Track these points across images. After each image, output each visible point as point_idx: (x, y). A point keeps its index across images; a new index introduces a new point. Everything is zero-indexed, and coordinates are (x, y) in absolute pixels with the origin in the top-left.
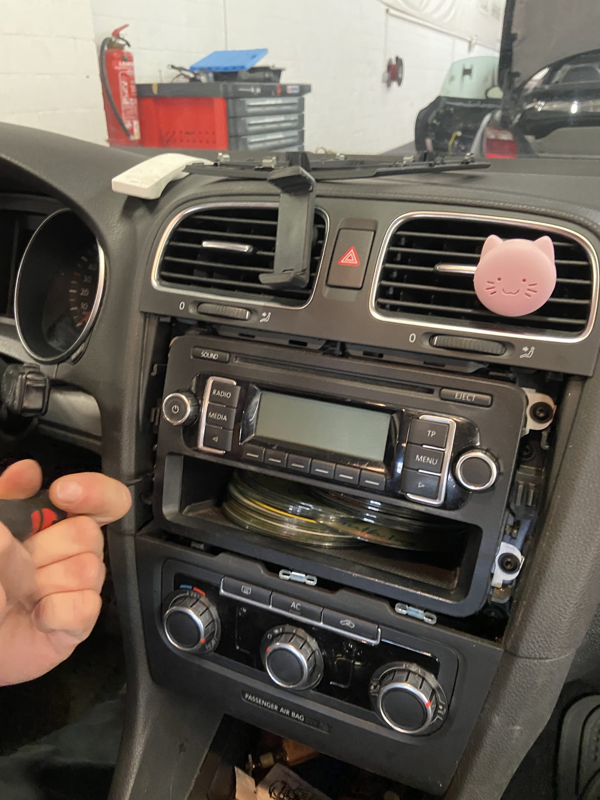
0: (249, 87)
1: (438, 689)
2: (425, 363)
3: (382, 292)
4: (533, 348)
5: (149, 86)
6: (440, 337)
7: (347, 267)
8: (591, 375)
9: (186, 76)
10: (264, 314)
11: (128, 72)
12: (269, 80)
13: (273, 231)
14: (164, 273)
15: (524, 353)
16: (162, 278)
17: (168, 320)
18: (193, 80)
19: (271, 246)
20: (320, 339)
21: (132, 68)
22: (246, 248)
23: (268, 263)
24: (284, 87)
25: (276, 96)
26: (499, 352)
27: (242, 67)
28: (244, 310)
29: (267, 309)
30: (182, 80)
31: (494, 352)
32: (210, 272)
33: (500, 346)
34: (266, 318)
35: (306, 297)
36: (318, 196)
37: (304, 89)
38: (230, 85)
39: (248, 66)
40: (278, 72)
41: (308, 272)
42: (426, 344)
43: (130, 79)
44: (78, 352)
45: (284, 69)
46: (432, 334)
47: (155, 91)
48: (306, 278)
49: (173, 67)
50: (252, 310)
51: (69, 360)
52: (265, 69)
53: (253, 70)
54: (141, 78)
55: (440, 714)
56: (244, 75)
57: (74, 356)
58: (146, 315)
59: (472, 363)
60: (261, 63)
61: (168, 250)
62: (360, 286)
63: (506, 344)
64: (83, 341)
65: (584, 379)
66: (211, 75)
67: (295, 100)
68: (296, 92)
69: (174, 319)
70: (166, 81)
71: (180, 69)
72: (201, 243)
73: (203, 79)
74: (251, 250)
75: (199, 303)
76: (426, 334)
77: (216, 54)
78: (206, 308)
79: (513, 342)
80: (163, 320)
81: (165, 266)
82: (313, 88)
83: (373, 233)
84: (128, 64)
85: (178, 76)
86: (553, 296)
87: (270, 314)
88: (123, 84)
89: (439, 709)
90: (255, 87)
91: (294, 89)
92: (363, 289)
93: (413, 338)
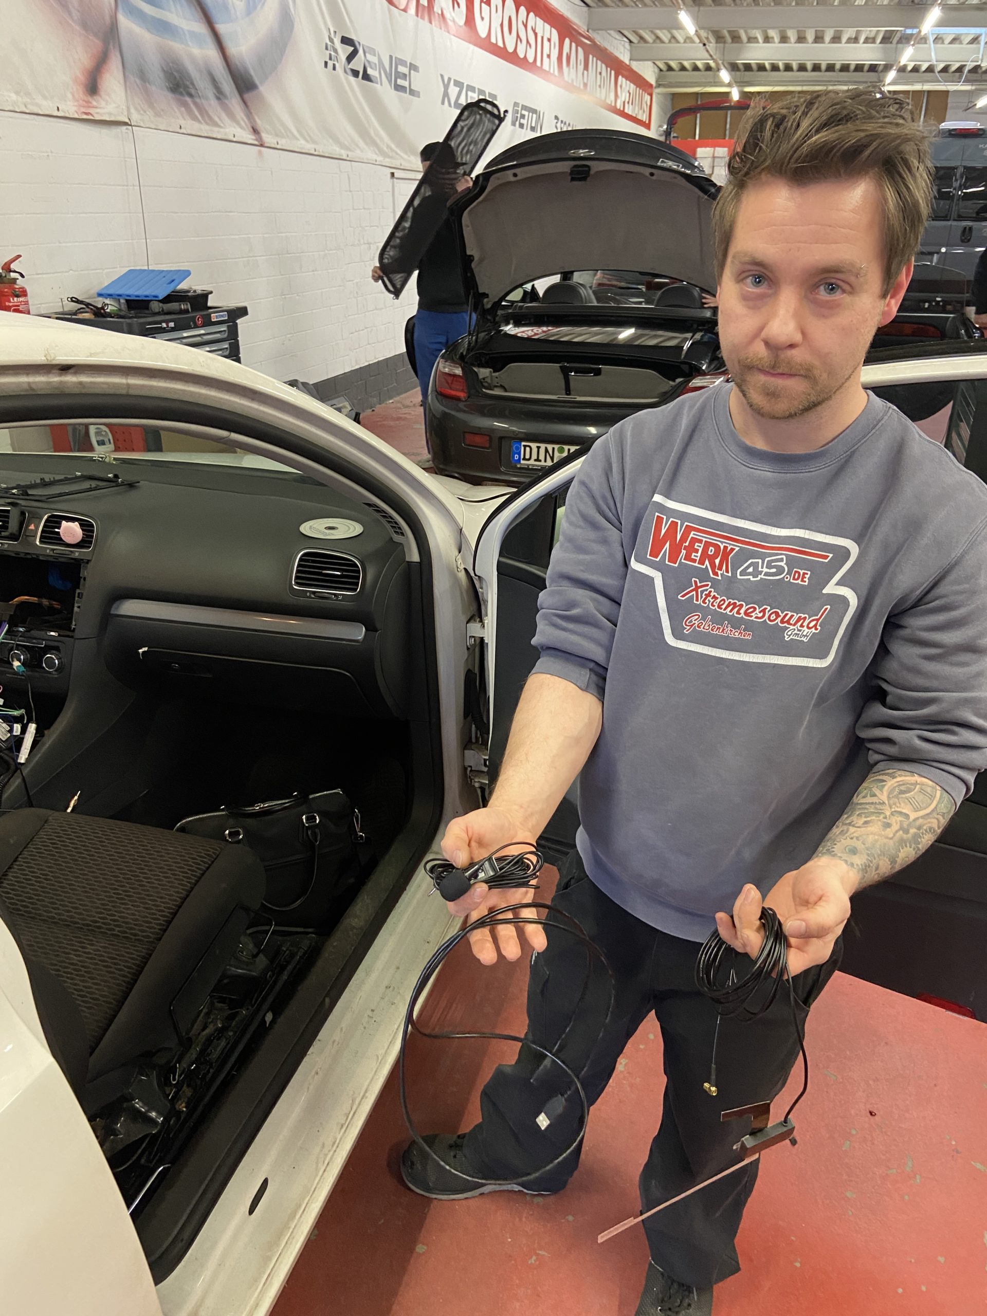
0: (160, 323)
2: (53, 558)
3: (42, 538)
4: (76, 553)
6: (56, 550)
7: (32, 530)
8: (91, 559)
9: (90, 310)
10: (6, 545)
11: (22, 308)
12: (185, 312)
13: (8, 517)
19: (8, 522)
23: (7, 528)
24: (208, 316)
25: (196, 327)
26: (72, 554)
27: (156, 296)
31: (69, 554)
35: (19, 540)
37: (238, 313)
38: (135, 323)
39: (163, 293)
40: (205, 296)
41: (18, 531)
42: (52, 553)
45: (211, 292)
46: (53, 550)
49: (73, 300)
52: (182, 298)
53: (169, 298)
56: (156, 306)
59: (64, 558)
60: (183, 286)
65: (89, 561)
66: (122, 301)
67: (224, 328)
68: (229, 317)
71: (81, 302)
77: (130, 274)
79: (72, 551)
82: (251, 310)
83: (39, 519)
84: (21, 299)
85: (79, 310)
86: (82, 538)
90: (167, 322)
91: (222, 316)
92: (35, 536)
93: (48, 551)
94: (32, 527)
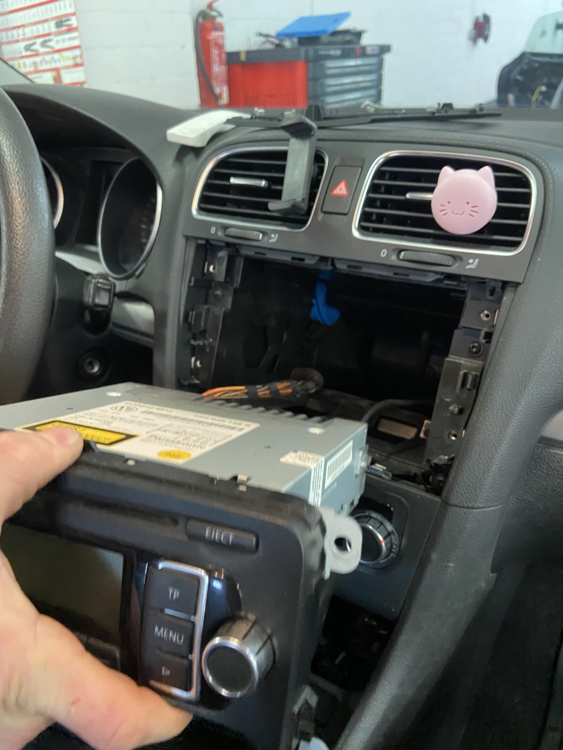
0: (329, 50)
1: (393, 532)
2: (395, 274)
3: (365, 217)
4: (477, 260)
5: (237, 54)
6: (406, 252)
7: (339, 197)
8: (521, 281)
9: (272, 43)
10: (273, 236)
11: (220, 41)
12: (349, 42)
13: (282, 169)
14: (203, 206)
15: (469, 264)
16: (201, 209)
17: (203, 242)
18: (278, 46)
19: (280, 181)
20: (314, 256)
21: (222, 37)
22: (263, 183)
23: (278, 195)
24: (364, 49)
25: (356, 57)
26: (450, 264)
27: (324, 32)
28: (258, 233)
29: (275, 232)
30: (269, 46)
31: (446, 264)
32: (239, 204)
33: (452, 259)
34: (274, 238)
35: (304, 222)
36: (318, 140)
37: (384, 49)
38: (311, 50)
39: (330, 29)
40: (358, 35)
41: (307, 201)
42: (394, 257)
43: (220, 47)
44: (141, 269)
45: (365, 31)
46: (400, 250)
47: (243, 57)
48: (305, 206)
49: (261, 35)
50: (264, 233)
51: (134, 277)
52: (346, 32)
53: (335, 33)
54: (230, 46)
55: (394, 553)
56: (325, 38)
57: (137, 273)
58: (187, 238)
59: (431, 274)
60: (344, 26)
61: (207, 187)
62: (346, 211)
63: (455, 257)
64: (144, 261)
65: (517, 285)
66: (295, 40)
67: (373, 60)
68: (376, 52)
69: (207, 241)
70: (254, 47)
71: (267, 36)
72: (229, 180)
73: (287, 44)
74: (267, 185)
75: (225, 227)
76: (395, 250)
77: (302, 20)
78: (232, 231)
79: (462, 256)
80: (200, 242)
81: (203, 199)
82: (394, 48)
83: (360, 169)
84: (220, 33)
85: (264, 43)
86: (494, 217)
87: (277, 235)
88: (215, 52)
89: (394, 549)
90: (336, 50)
91: (374, 50)
92: (348, 214)
93: (384, 253)
94: (341, 190)
